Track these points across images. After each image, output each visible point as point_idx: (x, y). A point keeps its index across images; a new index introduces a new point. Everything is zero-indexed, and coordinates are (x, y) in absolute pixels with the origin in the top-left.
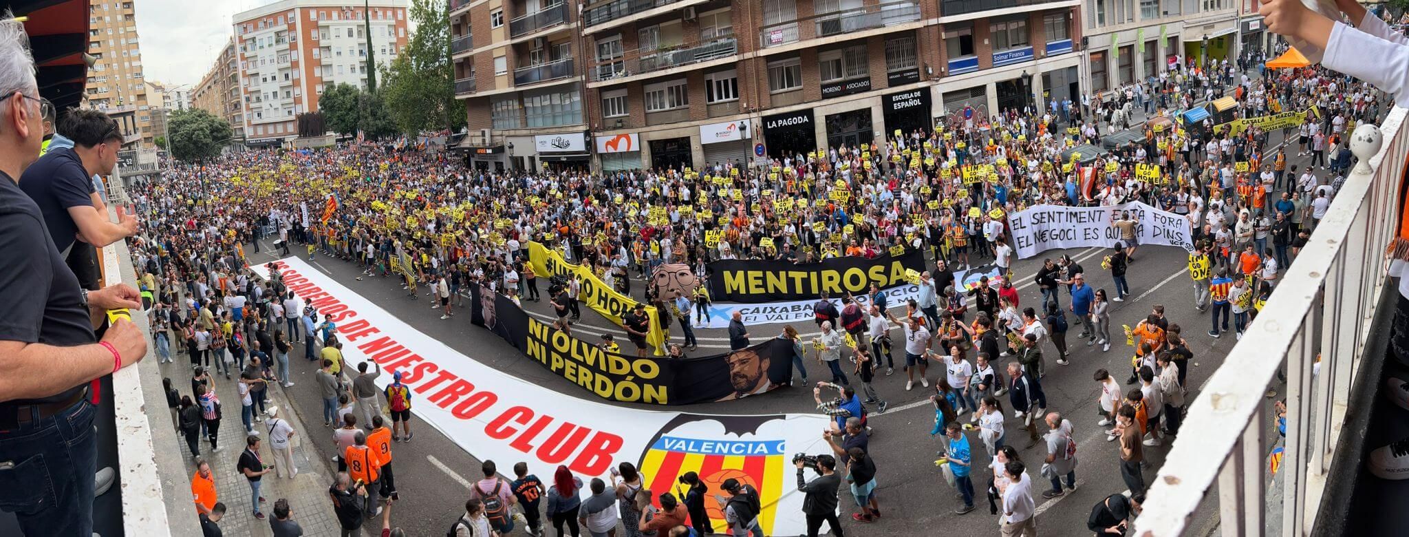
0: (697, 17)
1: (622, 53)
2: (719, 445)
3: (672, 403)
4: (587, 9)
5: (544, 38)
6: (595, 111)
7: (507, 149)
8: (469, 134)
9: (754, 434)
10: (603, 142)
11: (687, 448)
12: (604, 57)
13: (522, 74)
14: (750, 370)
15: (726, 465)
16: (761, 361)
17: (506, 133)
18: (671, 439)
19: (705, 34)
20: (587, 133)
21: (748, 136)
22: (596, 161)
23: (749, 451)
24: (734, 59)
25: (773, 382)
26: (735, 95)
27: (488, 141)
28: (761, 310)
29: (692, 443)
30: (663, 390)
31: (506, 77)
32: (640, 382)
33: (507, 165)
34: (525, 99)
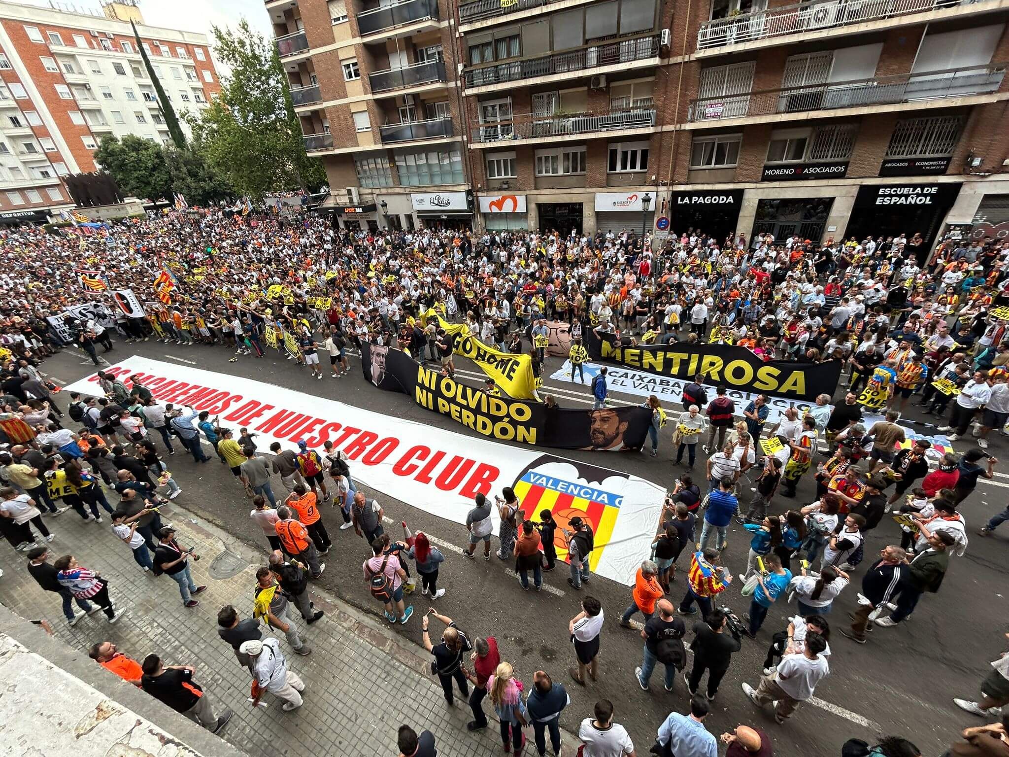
0: (608, 86)
1: (511, 116)
2: (572, 487)
3: (540, 444)
4: (468, 69)
5: (415, 96)
6: (479, 171)
7: (379, 207)
8: (332, 193)
9: (601, 484)
10: (486, 202)
11: (547, 483)
12: (488, 119)
13: (389, 132)
14: (609, 429)
15: (574, 505)
16: (620, 422)
17: (378, 191)
18: (536, 475)
19: (615, 104)
20: (469, 193)
21: (651, 208)
22: (479, 220)
23: (594, 498)
24: (650, 130)
25: (626, 445)
26: (643, 166)
27: (356, 200)
28: (630, 376)
29: (551, 481)
30: (533, 430)
31: (371, 134)
32: (514, 423)
33: (382, 225)
34: (396, 158)
